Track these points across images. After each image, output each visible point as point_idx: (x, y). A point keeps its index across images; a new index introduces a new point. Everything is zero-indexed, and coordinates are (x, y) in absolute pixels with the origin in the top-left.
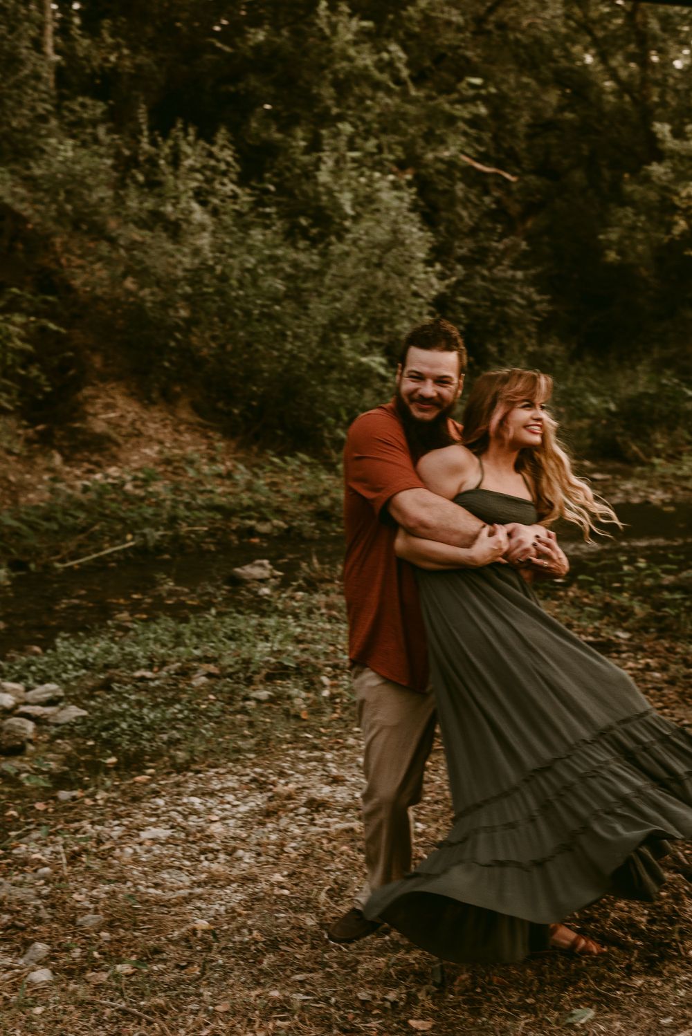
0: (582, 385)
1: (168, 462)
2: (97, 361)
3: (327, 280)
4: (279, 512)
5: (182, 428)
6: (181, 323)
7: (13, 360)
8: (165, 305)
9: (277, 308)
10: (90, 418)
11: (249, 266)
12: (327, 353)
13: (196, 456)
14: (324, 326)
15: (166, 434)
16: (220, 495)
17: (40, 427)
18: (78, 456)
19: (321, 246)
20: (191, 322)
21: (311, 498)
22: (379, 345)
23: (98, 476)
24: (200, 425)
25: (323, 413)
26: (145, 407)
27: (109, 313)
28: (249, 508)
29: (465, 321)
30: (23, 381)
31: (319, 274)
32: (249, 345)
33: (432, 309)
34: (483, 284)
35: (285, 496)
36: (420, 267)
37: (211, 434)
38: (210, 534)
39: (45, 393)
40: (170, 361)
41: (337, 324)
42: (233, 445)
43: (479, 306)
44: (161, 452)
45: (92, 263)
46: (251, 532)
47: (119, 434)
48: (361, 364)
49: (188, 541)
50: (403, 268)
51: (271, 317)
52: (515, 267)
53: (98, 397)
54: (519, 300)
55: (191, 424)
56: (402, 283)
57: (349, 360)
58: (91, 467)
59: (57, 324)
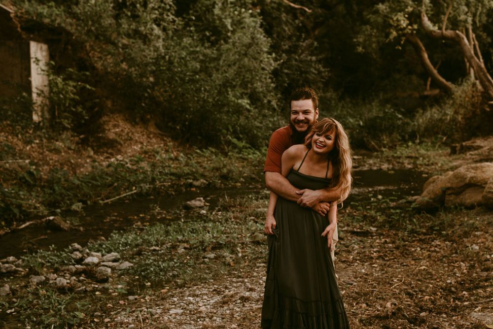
0: (345, 112)
1: (146, 152)
2: (109, 104)
3: (221, 62)
4: (203, 176)
5: (151, 136)
6: (150, 85)
7: (69, 104)
8: (142, 76)
9: (197, 76)
10: (107, 132)
11: (183, 56)
12: (221, 98)
13: (159, 150)
14: (220, 85)
15: (144, 139)
16: (173, 168)
17: (82, 136)
18: (102, 150)
19: (217, 46)
20: (155, 84)
21: (217, 169)
22: (246, 94)
23: (112, 160)
24: (159, 134)
25: (221, 128)
26: (133, 126)
27: (114, 80)
28: (188, 174)
29: (287, 82)
30: (75, 114)
31: (217, 59)
32: (183, 95)
33: (271, 76)
34: (296, 63)
35: (205, 168)
36: (265, 55)
37: (165, 139)
38: (172, 186)
39: (85, 120)
40: (145, 103)
41: (227, 84)
42: (177, 144)
43: (294, 74)
44: (142, 148)
45: (106, 55)
46: (191, 185)
47: (121, 139)
48: (238, 104)
49: (161, 190)
50: (257, 56)
51: (193, 81)
52: (312, 55)
53: (110, 121)
54: (314, 71)
55: (155, 134)
56: (256, 63)
57: (232, 101)
58: (108, 155)
59: (90, 85)
